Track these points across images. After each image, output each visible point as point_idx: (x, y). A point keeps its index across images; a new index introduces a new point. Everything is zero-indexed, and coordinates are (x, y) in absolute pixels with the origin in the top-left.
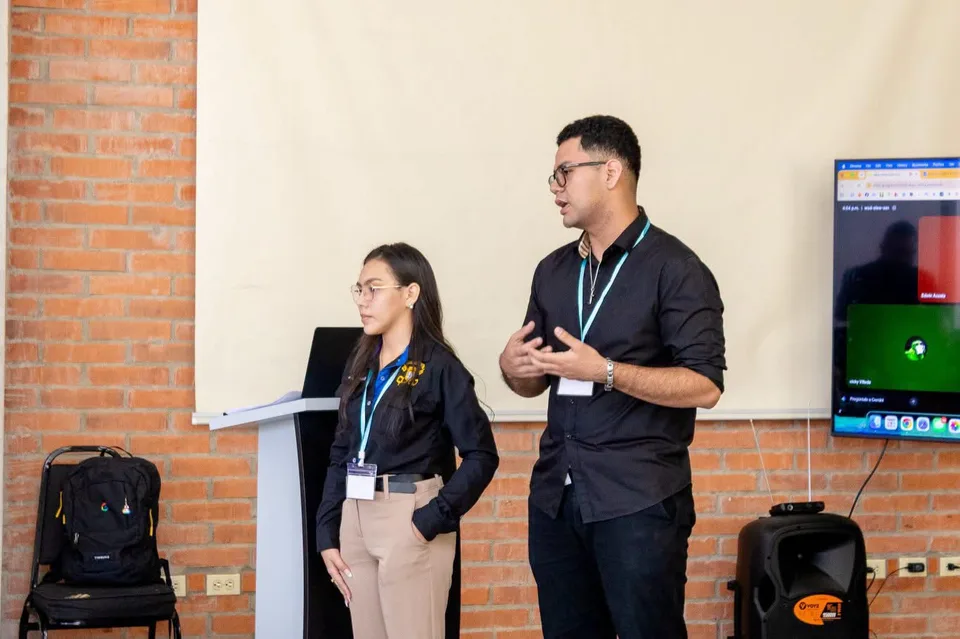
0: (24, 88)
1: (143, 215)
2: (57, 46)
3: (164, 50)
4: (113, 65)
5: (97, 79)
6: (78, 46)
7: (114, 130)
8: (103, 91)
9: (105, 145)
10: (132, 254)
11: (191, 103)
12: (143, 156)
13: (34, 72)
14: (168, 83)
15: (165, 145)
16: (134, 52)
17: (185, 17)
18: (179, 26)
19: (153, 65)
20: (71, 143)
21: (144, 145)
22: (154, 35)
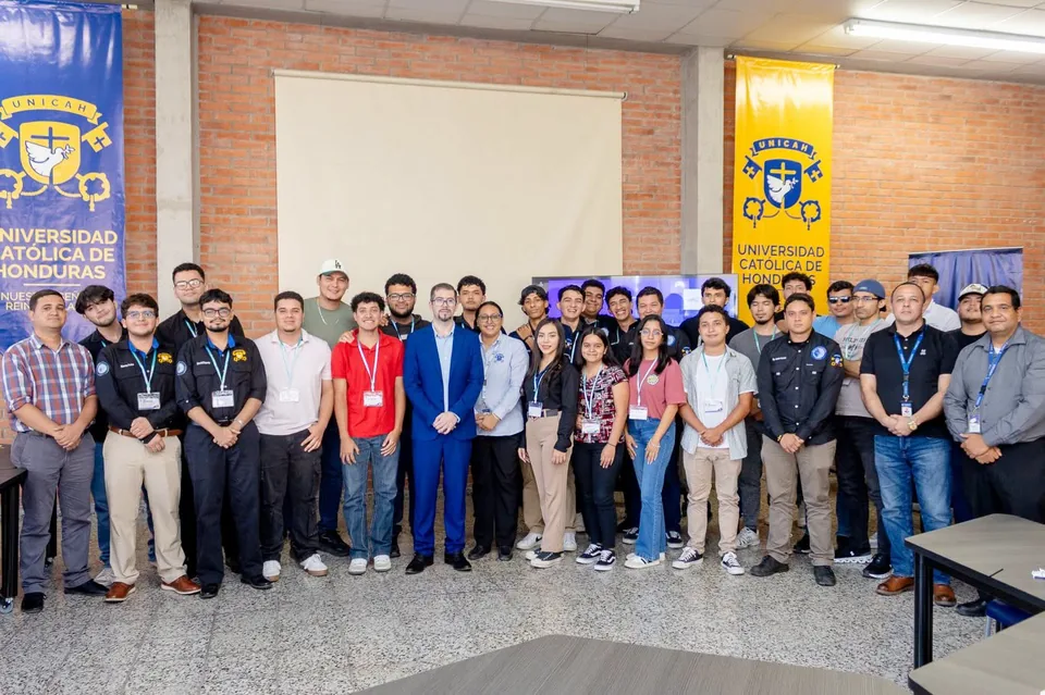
0: (207, 257)
1: (257, 306)
2: (219, 240)
3: (265, 240)
4: (244, 246)
5: (237, 252)
6: (228, 239)
7: (244, 272)
8: (239, 257)
9: (241, 279)
10: (253, 322)
11: (276, 261)
12: (257, 283)
13: (210, 250)
14: (267, 253)
15: (266, 278)
16: (252, 241)
17: (273, 226)
18: (271, 230)
19: (261, 246)
20: (227, 278)
21: (257, 278)
22: (260, 234)
